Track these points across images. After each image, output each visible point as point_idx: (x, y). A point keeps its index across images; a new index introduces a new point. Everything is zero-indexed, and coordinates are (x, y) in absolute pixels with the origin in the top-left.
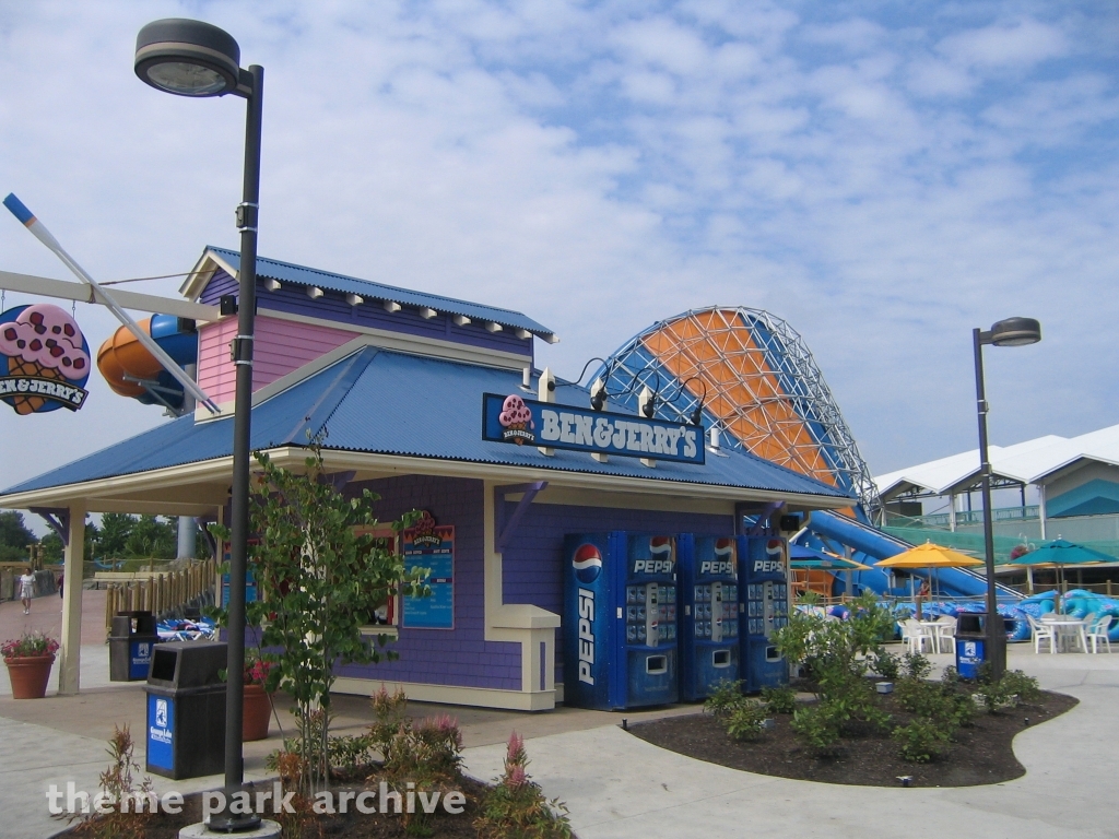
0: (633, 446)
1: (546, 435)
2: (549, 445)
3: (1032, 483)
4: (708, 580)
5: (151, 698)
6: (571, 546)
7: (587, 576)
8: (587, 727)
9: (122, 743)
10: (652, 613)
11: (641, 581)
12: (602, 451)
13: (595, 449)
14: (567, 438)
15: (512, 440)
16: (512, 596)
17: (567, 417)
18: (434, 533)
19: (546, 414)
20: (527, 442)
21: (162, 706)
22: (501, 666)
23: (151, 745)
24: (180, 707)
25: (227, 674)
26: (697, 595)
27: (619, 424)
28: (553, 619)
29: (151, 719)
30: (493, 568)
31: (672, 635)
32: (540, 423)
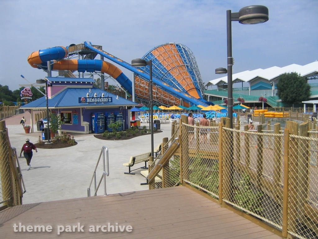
0: (100, 101)
1: (87, 101)
2: (88, 102)
3: (248, 82)
4: (110, 118)
5: (42, 133)
6: (92, 114)
7: (93, 118)
8: (90, 135)
9: (40, 137)
10: (101, 122)
11: (99, 119)
12: (96, 102)
13: (95, 102)
14: (90, 101)
15: (83, 103)
16: (84, 121)
17: (90, 99)
18: (76, 113)
19: (87, 99)
20: (85, 103)
21: (43, 134)
22: (82, 129)
23: (43, 137)
24: (45, 134)
25: (48, 131)
26: (108, 120)
27: (98, 99)
28: (88, 123)
29: (42, 135)
30: (82, 117)
31: (104, 125)
32: (87, 100)
